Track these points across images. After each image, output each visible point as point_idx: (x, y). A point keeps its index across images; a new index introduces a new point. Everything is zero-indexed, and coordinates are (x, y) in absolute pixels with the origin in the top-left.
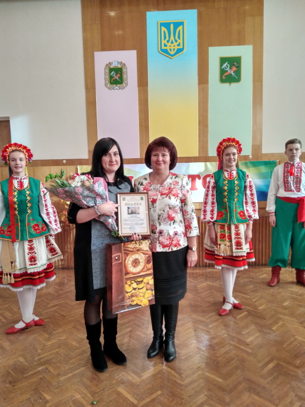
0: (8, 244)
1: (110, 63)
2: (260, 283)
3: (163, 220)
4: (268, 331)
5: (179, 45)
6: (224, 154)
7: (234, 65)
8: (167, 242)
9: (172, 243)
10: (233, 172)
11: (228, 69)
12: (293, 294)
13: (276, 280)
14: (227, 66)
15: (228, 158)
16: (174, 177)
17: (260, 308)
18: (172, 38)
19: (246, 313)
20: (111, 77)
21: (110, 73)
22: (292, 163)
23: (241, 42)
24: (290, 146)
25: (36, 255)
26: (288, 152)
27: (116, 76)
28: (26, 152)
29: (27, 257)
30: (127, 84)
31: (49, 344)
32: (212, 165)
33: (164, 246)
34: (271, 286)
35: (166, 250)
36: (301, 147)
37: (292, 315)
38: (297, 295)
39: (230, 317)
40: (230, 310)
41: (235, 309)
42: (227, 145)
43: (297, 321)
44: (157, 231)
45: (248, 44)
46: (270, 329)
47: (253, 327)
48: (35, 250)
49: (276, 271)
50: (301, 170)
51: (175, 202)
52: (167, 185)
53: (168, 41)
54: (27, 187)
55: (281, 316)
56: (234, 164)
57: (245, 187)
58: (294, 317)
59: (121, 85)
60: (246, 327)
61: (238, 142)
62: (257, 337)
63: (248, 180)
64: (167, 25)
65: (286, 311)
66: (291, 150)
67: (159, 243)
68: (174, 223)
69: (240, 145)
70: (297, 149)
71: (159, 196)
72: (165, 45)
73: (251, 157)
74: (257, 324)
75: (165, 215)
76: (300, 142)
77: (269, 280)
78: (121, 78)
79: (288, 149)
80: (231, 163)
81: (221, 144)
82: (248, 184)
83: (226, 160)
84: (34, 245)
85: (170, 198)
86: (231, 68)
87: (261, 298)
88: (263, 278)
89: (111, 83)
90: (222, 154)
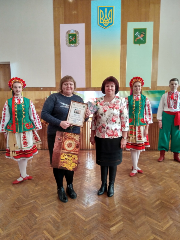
0: (13, 135)
1: (69, 31)
2: (153, 160)
3: (109, 121)
4: (157, 185)
5: (110, 21)
6: (134, 86)
7: (142, 33)
8: (111, 133)
9: (113, 134)
10: (139, 96)
11: (138, 36)
12: (171, 166)
13: (162, 158)
14: (138, 34)
15: (136, 88)
16: (117, 98)
17: (153, 173)
18: (106, 16)
19: (144, 175)
20: (70, 39)
21: (69, 37)
22: (172, 92)
23: (146, 19)
24: (172, 82)
25: (27, 141)
26: (171, 85)
27: (73, 39)
28: (23, 83)
29: (22, 142)
30: (79, 44)
31: (36, 189)
32: (128, 92)
33: (109, 136)
34: (159, 161)
35: (110, 137)
36: (178, 83)
37: (170, 177)
38: (173, 166)
39: (136, 177)
40: (136, 174)
41: (139, 173)
42: (135, 81)
43: (173, 180)
44: (106, 127)
45: (151, 21)
46: (158, 184)
47: (148, 183)
48: (27, 138)
49: (162, 153)
50: (177, 96)
51: (116, 112)
52: (113, 103)
53: (103, 19)
54: (23, 103)
55: (164, 177)
56: (139, 92)
57: (145, 105)
58: (171, 178)
59: (75, 44)
60: (145, 182)
61: (141, 79)
62: (151, 188)
63: (147, 101)
64: (103, 9)
65: (167, 175)
66: (173, 84)
67: (107, 134)
68: (115, 123)
69: (143, 81)
70: (176, 84)
71: (108, 108)
72: (102, 21)
73: (150, 88)
74: (151, 181)
75: (111, 119)
76: (178, 80)
77: (158, 158)
78: (75, 40)
79: (171, 84)
80: (138, 91)
81: (132, 80)
82: (147, 103)
83: (135, 90)
84: (26, 135)
85: (114, 110)
86: (140, 35)
87: (154, 167)
88: (155, 157)
89: (70, 43)
90: (133, 86)
